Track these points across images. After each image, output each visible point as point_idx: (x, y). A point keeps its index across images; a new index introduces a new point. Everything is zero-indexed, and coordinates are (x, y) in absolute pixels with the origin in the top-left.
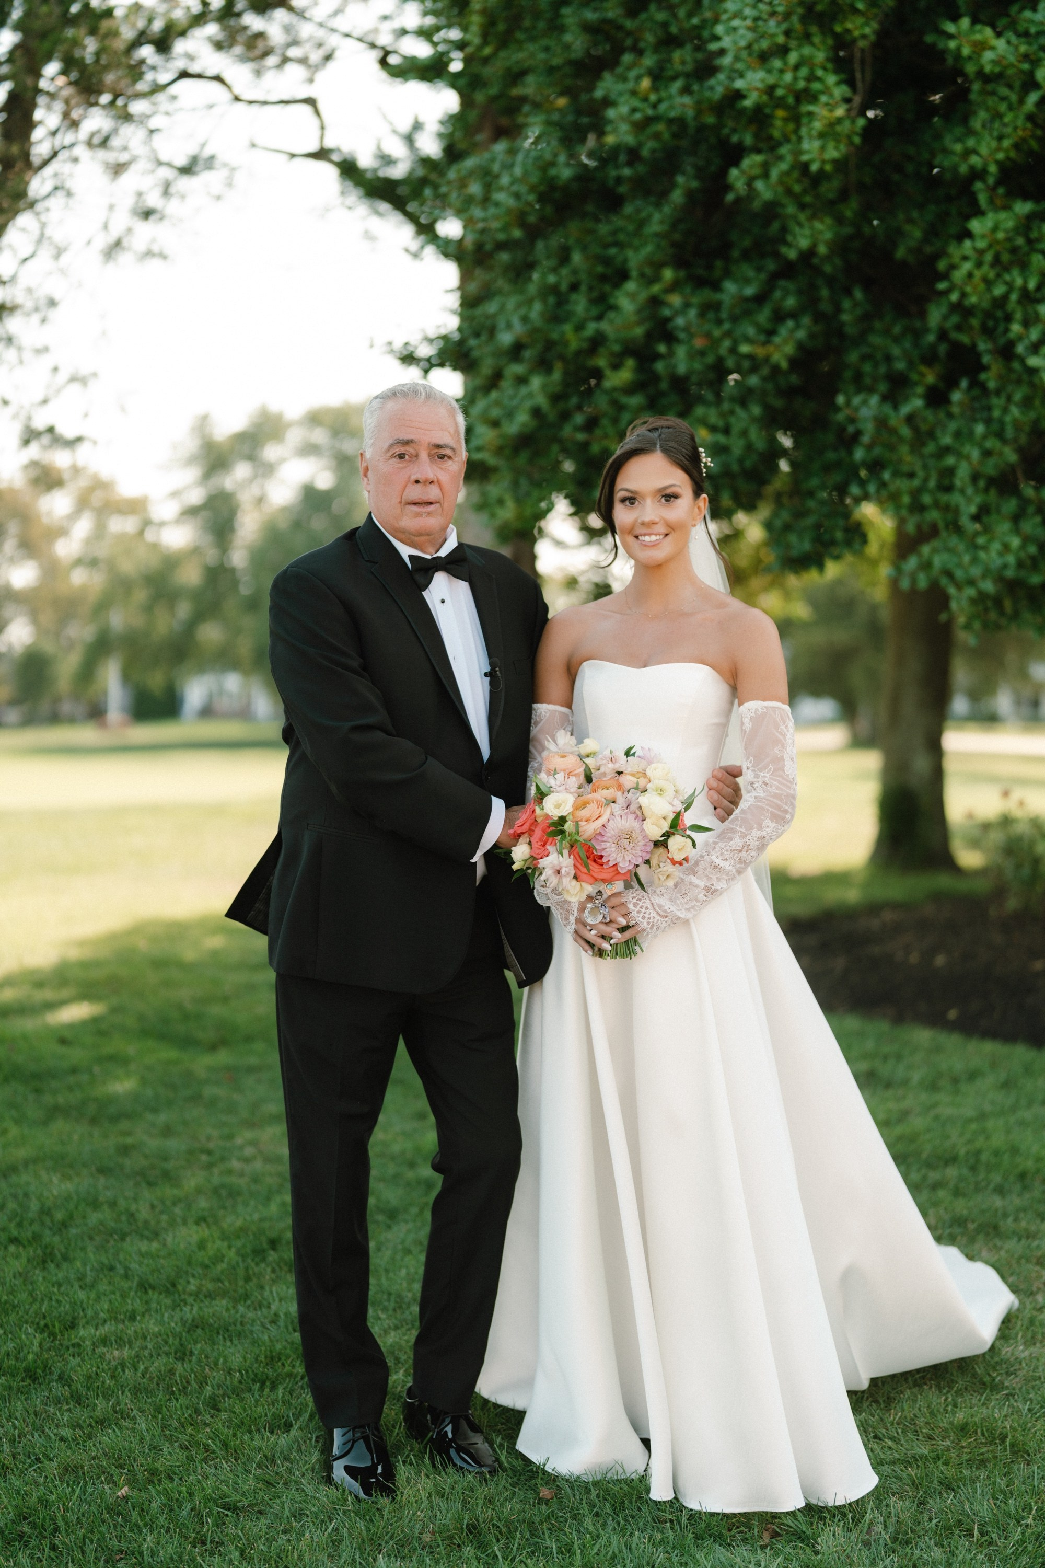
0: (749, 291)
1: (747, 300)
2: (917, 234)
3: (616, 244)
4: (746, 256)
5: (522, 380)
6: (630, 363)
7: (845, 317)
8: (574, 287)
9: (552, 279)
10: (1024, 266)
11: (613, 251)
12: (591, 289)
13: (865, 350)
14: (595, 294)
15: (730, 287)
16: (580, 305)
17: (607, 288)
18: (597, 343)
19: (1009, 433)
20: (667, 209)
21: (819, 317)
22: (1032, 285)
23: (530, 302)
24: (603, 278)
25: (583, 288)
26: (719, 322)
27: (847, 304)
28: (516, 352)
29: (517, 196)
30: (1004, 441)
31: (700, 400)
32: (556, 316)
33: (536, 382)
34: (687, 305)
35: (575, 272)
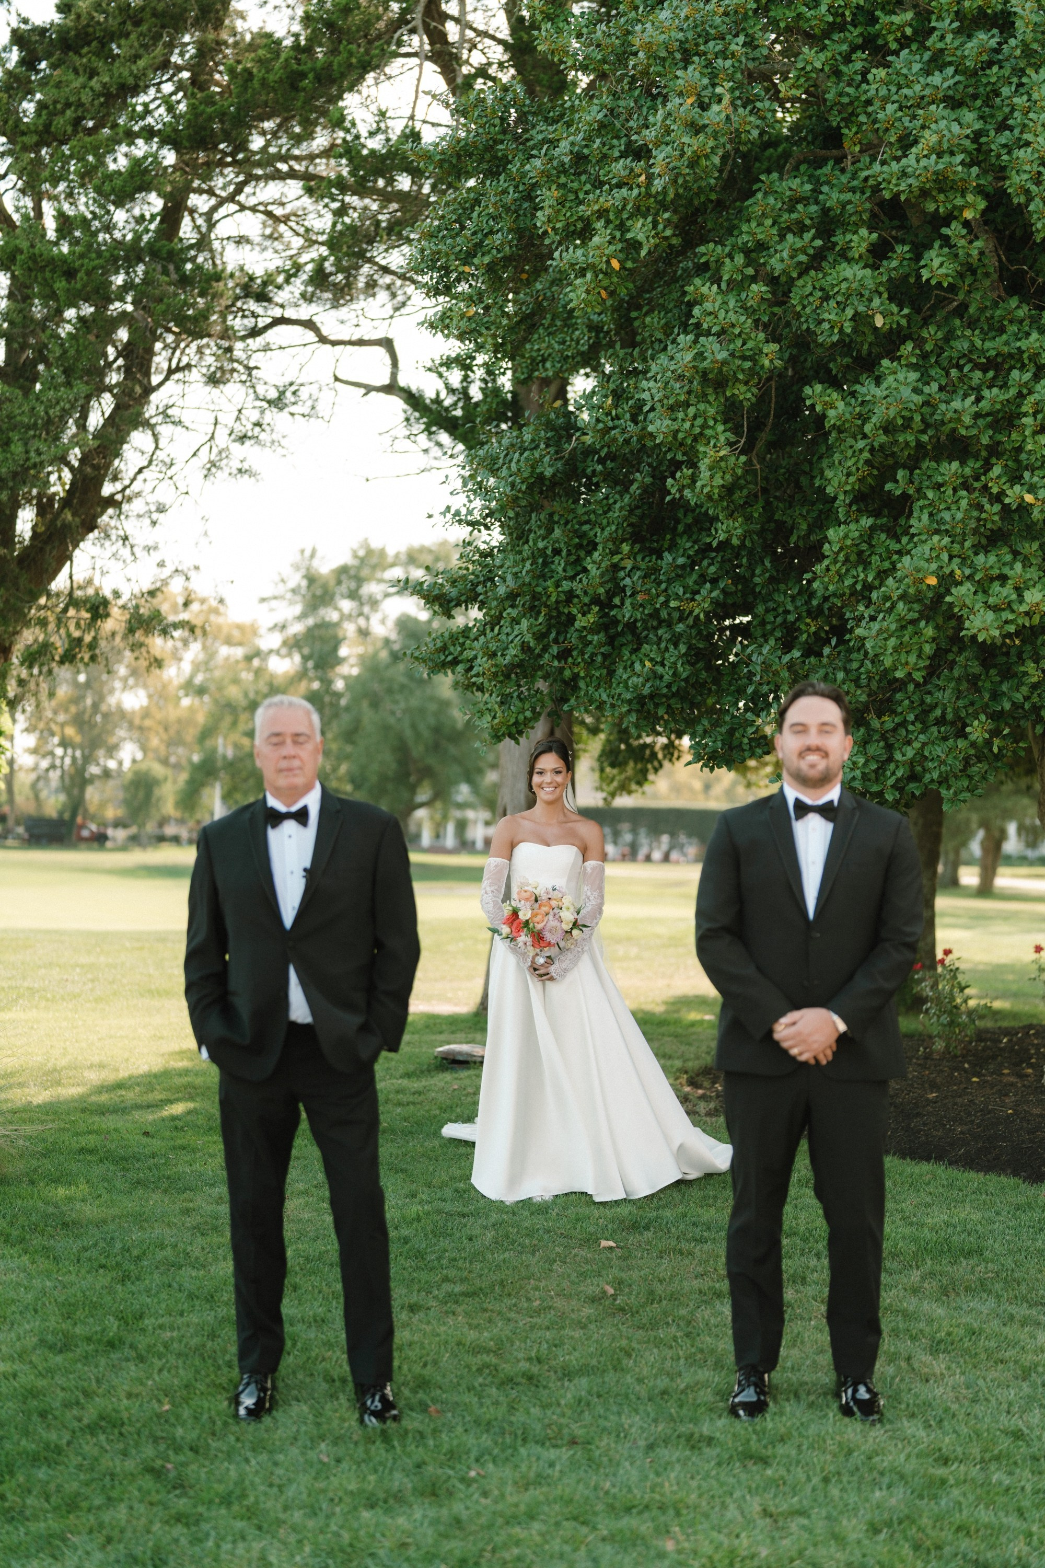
0: (681, 561)
1: (683, 567)
2: (804, 526)
3: (588, 522)
4: (688, 530)
5: (515, 621)
6: (596, 609)
7: (757, 580)
8: (557, 552)
9: (541, 545)
10: (866, 564)
11: (586, 527)
12: (569, 553)
13: (771, 605)
14: (573, 558)
15: (668, 557)
16: (559, 565)
17: (582, 553)
18: (570, 595)
19: (864, 682)
20: (627, 499)
21: (737, 579)
22: (870, 579)
23: (523, 560)
24: (579, 546)
25: (564, 553)
26: (659, 584)
27: (758, 571)
28: (512, 596)
29: (513, 485)
30: (858, 686)
31: (646, 640)
32: (543, 572)
33: (525, 623)
34: (635, 568)
35: (557, 541)
